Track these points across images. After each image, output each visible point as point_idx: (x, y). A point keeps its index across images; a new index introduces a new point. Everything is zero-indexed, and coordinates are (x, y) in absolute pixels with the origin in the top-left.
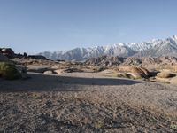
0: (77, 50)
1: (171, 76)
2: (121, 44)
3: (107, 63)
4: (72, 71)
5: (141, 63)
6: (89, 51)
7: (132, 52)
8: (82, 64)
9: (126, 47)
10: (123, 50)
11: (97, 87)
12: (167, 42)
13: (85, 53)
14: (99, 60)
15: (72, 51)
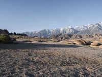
0: (45, 30)
1: (99, 45)
2: (70, 27)
3: (62, 38)
4: (42, 42)
6: (51, 31)
7: (76, 32)
8: (47, 38)
9: (73, 29)
10: (71, 31)
12: (96, 26)
13: (49, 32)
15: (42, 31)
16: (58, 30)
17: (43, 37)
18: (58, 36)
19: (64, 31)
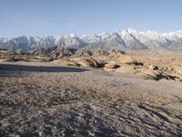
2: (72, 36)
3: (58, 54)
4: (17, 60)
5: (91, 55)
7: (83, 44)
8: (29, 54)
9: (77, 39)
10: (74, 42)
12: (114, 37)
13: (33, 42)
14: (49, 50)
15: (17, 39)
16: (50, 40)
17: (19, 51)
18: (50, 51)
19: (62, 41)
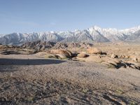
0: (14, 35)
1: (86, 56)
2: (52, 32)
3: (41, 47)
6: (25, 36)
7: (60, 39)
8: (19, 47)
9: (56, 35)
10: (54, 37)
11: (31, 67)
12: (84, 33)
13: (22, 37)
16: (35, 36)
17: (10, 45)
19: (44, 37)
